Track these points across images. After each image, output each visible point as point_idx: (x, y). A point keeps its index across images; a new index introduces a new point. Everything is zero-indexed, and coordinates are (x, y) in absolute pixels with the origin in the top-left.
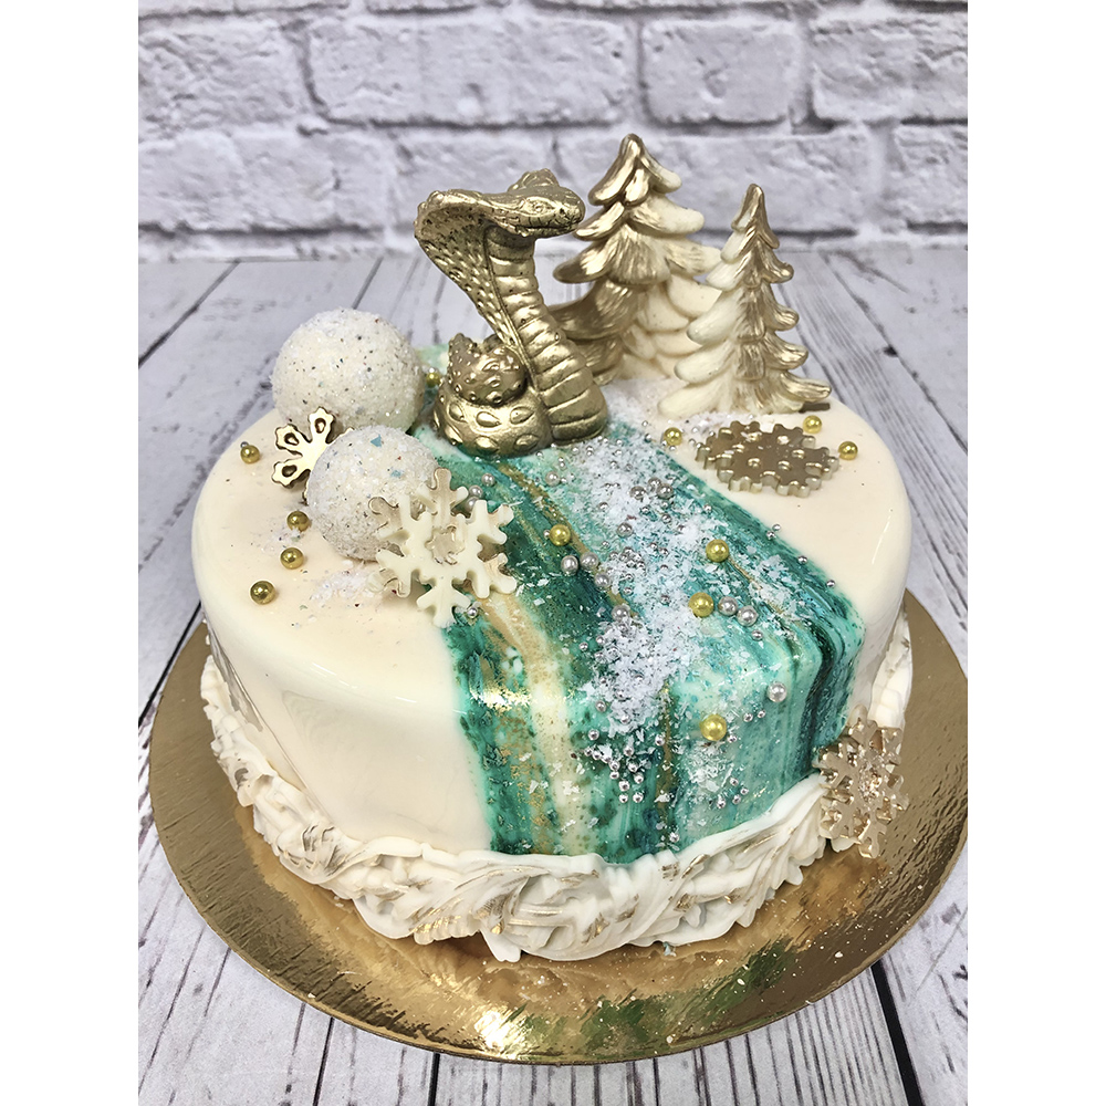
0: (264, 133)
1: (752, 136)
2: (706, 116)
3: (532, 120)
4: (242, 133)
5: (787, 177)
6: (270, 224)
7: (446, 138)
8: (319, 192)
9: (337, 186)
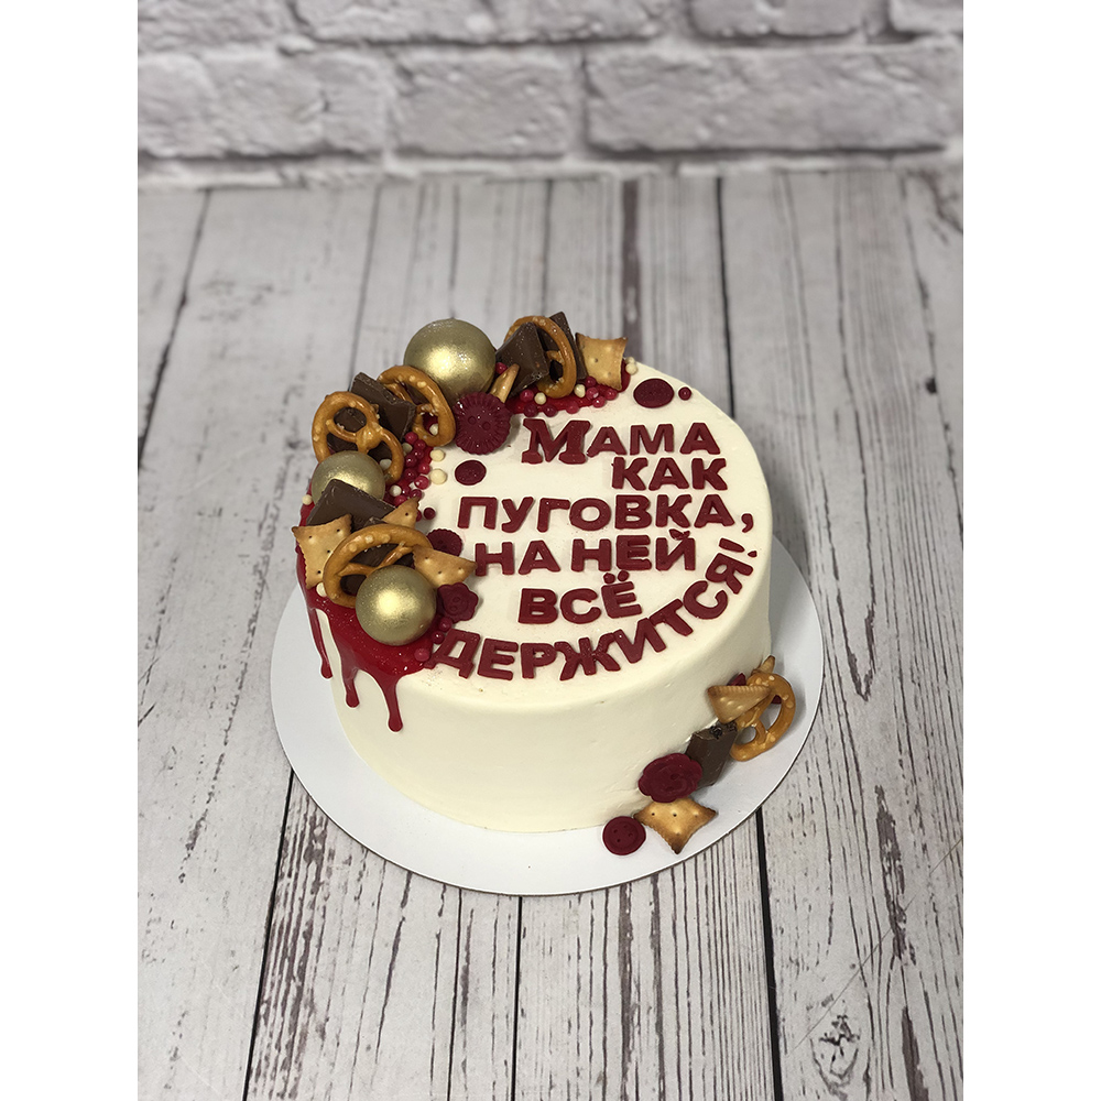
0: (239, 55)
1: (819, 50)
2: (763, 29)
3: (555, 36)
4: (212, 55)
5: (861, 91)
6: (247, 149)
7: (454, 56)
8: (303, 115)
9: (327, 108)
